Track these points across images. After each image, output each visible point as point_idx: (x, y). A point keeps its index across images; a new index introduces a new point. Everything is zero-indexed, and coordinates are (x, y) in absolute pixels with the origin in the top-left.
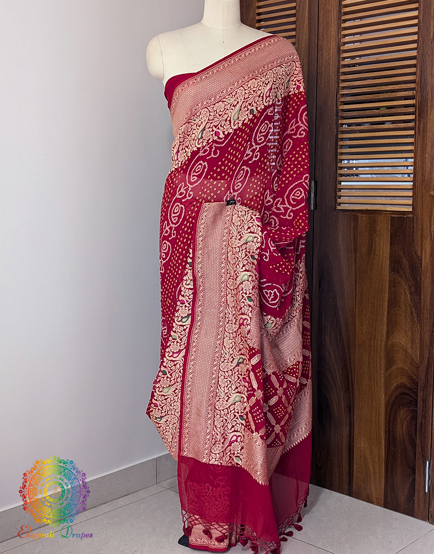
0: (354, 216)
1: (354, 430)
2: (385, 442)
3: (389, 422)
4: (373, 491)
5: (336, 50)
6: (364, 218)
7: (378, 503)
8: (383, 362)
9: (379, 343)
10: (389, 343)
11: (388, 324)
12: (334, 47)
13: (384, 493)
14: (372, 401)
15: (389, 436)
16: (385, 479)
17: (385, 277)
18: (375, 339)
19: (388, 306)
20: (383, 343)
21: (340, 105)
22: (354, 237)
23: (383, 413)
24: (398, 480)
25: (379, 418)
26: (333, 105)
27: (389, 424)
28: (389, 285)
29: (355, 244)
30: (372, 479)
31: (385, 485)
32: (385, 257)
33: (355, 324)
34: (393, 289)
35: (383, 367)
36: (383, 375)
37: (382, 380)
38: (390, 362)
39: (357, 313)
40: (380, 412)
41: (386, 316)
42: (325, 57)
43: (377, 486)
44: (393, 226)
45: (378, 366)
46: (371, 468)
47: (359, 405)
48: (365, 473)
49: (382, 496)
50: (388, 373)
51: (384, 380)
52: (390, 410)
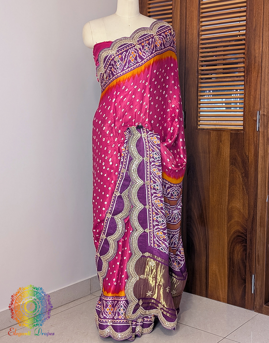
0: (209, 132)
1: (209, 258)
2: (228, 264)
3: (230, 253)
4: (220, 294)
5: (197, 35)
6: (214, 133)
7: (224, 301)
8: (226, 218)
9: (224, 207)
10: (230, 207)
11: (229, 195)
12: (196, 32)
13: (227, 295)
14: (220, 241)
15: (230, 261)
16: (228, 287)
17: (227, 168)
18: (221, 204)
19: (229, 185)
20: (226, 207)
21: (200, 67)
22: (208, 145)
23: (226, 248)
24: (236, 287)
25: (224, 251)
26: (195, 67)
27: (230, 254)
28: (229, 172)
29: (209, 149)
30: (220, 287)
31: (228, 290)
32: (227, 156)
33: (209, 196)
34: (232, 175)
35: (226, 221)
36: (226, 226)
37: (226, 228)
38: (230, 218)
39: (210, 189)
40: (225, 247)
41: (228, 190)
42: (190, 38)
43: (223, 292)
44: (232, 138)
45: (223, 220)
46: (219, 281)
47: (212, 243)
48: (216, 283)
49: (226, 297)
50: (229, 224)
51: (227, 228)
52: (231, 246)
